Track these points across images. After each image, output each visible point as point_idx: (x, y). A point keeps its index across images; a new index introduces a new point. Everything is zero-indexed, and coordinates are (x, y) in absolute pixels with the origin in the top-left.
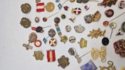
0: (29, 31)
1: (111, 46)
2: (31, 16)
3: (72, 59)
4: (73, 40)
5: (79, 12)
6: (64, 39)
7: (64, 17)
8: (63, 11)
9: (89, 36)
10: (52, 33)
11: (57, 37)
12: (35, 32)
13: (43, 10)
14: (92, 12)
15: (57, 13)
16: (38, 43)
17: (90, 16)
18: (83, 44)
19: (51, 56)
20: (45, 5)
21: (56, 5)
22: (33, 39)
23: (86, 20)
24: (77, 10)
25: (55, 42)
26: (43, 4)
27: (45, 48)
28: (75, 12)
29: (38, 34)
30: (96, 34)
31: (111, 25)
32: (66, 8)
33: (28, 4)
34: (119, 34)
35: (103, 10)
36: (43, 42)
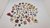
0: (18, 5)
1: (17, 19)
2: (22, 5)
3: (13, 13)
4: (18, 12)
6: (17, 11)
7: (22, 10)
8: (23, 10)
10: (18, 9)
11: (18, 10)
14: (24, 14)
15: (23, 9)
18: (17, 14)
19: (14, 9)
22: (17, 6)
27: (15, 8)
29: (18, 7)
30: (20, 16)
31: (22, 18)
32: (24, 10)
35: (25, 16)
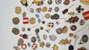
5: (52, 26)
9: (59, 43)
12: (22, 38)
13: (27, 23)
16: (24, 47)
17: (60, 29)
20: (29, 19)
21: (37, 19)
23: (57, 32)
24: (51, 25)
25: (36, 47)
26: (27, 18)
28: (49, 26)
33: (17, 18)
34: (81, 43)
36: (27, 46)
